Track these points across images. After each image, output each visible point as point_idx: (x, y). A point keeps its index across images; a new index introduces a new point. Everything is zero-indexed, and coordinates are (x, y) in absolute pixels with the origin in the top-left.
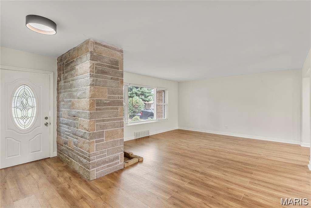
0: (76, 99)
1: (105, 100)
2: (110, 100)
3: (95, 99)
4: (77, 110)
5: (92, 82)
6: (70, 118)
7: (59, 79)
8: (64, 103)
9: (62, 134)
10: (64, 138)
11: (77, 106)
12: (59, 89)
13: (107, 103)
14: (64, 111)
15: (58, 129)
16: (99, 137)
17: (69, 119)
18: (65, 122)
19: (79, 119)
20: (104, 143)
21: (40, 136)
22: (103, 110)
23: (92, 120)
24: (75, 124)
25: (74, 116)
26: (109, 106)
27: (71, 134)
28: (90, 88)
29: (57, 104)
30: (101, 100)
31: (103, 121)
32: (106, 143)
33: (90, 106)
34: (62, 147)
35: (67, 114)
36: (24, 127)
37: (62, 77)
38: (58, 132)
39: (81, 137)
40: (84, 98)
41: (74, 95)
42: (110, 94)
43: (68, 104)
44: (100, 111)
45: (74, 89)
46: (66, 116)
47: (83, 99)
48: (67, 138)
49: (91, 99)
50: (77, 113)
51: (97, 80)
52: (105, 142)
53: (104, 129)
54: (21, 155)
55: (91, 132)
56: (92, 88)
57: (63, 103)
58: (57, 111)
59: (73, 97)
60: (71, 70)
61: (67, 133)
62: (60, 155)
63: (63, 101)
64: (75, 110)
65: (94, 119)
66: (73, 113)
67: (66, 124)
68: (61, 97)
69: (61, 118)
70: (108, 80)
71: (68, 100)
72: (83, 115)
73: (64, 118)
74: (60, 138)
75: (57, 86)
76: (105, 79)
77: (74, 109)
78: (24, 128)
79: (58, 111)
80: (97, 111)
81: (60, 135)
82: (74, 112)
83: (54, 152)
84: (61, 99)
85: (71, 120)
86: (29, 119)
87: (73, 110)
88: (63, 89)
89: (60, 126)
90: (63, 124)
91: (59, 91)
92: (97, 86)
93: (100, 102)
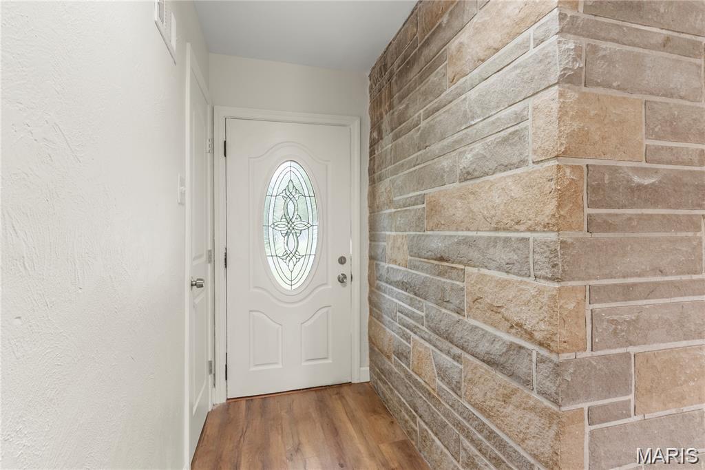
0: (447, 186)
1: (636, 170)
2: (656, 171)
3: (583, 162)
4: (457, 230)
5: (575, 60)
6: (417, 264)
7: (375, 135)
8: (393, 210)
9: (387, 318)
10: (393, 333)
11: (459, 214)
12: (376, 167)
13: (646, 187)
14: (395, 238)
15: (375, 298)
16: (609, 392)
17: (416, 268)
18: (398, 279)
19: (468, 269)
20: (632, 424)
21: (327, 312)
22: (623, 230)
23: (570, 284)
24: (443, 290)
25: (442, 259)
26: (655, 204)
27: (424, 328)
28: (561, 95)
29: (370, 217)
30: (614, 170)
31: (627, 292)
32: (640, 423)
33: (559, 207)
34: (386, 360)
35: (406, 248)
36: (289, 282)
37: (385, 126)
38: (375, 306)
39: (484, 361)
40: (507, 167)
41: (443, 169)
42: (658, 138)
43: (410, 211)
44: (611, 235)
45: (436, 147)
46: (403, 255)
47: (498, 175)
48: (408, 339)
49: (564, 161)
50: (459, 243)
51: (594, 49)
52: (634, 419)
53: (631, 344)
54: (282, 365)
55: (564, 357)
56: (572, 96)
57: (389, 211)
58: (371, 240)
59: (439, 179)
60: (421, 77)
61: (407, 318)
62: (380, 384)
63: (391, 203)
64: (448, 233)
65: (580, 279)
66: (434, 246)
67: (404, 285)
68: (383, 190)
69: (382, 264)
70: (646, 51)
71: (411, 195)
72: (501, 255)
73: (395, 262)
74: (381, 327)
75: (370, 160)
76: (634, 45)
77: (438, 226)
78: (289, 288)
79: (373, 238)
80: (595, 235)
81: (379, 318)
82: (437, 241)
83: (361, 368)
84: (382, 199)
85: (423, 274)
86: (302, 260)
87: (436, 233)
88: (390, 164)
89: (379, 288)
90: (390, 284)
91: (376, 176)
92: (598, 85)
93: (611, 183)
